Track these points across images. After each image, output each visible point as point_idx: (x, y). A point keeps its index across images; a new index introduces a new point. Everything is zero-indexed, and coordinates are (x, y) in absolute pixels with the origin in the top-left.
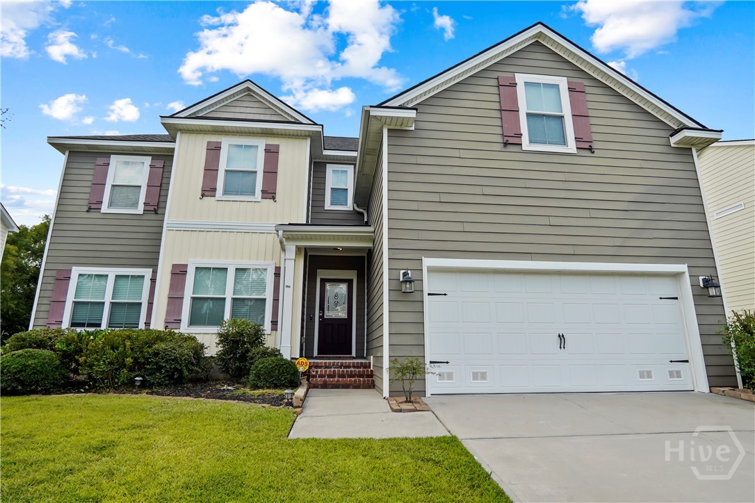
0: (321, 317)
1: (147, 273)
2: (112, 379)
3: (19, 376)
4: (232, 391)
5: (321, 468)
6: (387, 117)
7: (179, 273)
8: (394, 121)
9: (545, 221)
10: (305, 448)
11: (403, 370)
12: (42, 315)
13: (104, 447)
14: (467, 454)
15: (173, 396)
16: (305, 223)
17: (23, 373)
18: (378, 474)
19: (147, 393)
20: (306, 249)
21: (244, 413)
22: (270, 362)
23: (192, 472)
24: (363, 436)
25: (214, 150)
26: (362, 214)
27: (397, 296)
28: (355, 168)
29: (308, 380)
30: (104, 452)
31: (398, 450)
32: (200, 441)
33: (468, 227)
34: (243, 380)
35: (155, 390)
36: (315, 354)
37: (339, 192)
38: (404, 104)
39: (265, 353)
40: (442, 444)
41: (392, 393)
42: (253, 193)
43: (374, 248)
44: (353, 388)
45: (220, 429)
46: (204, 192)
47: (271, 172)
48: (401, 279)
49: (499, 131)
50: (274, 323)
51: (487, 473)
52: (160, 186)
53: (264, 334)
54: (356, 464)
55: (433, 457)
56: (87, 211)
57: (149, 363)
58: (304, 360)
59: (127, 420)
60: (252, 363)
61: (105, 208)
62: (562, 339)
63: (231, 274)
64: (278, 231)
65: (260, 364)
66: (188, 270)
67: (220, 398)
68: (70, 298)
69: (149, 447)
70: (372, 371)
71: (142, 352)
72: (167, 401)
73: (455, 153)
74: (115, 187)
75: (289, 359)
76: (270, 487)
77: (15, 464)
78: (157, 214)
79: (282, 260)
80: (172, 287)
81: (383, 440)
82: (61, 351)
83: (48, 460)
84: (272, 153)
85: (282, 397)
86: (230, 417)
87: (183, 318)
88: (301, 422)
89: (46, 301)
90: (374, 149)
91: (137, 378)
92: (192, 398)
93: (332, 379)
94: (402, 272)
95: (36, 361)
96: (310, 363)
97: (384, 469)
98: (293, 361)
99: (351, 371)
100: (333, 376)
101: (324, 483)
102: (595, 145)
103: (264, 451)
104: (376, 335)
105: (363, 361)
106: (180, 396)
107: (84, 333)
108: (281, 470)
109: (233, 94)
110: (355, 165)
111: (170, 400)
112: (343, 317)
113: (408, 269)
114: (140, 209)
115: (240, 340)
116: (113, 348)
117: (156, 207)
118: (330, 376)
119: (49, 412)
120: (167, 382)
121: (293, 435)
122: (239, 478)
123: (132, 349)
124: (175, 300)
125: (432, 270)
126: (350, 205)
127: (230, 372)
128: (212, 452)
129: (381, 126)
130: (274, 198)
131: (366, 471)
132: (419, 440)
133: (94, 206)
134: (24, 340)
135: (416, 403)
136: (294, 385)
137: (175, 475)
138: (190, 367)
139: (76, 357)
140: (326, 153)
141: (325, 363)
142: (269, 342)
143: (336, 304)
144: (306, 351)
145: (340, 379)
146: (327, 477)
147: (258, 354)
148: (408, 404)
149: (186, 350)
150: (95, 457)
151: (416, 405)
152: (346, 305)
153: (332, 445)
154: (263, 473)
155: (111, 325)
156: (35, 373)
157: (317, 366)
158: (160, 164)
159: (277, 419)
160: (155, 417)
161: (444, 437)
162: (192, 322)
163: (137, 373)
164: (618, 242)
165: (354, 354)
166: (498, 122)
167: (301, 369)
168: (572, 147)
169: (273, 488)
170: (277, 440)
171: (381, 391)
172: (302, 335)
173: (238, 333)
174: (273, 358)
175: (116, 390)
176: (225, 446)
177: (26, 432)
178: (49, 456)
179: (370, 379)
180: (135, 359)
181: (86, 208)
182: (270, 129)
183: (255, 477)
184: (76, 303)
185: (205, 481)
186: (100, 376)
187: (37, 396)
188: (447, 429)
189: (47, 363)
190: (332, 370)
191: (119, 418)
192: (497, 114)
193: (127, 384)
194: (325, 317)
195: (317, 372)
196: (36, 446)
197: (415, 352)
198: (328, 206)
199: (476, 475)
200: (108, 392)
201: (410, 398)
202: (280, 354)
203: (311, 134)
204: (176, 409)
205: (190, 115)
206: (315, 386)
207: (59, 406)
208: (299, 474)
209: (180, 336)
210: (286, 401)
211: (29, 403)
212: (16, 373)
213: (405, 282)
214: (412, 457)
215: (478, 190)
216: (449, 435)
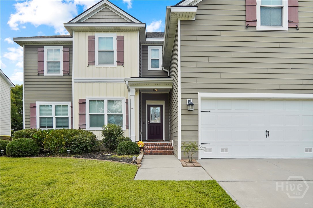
0: (149, 123)
1: (69, 103)
2: (58, 151)
3: (19, 149)
4: (110, 156)
5: (150, 196)
6: (180, 12)
7: (82, 103)
8: (184, 15)
9: (265, 71)
10: (142, 185)
11: (188, 148)
12: (28, 123)
13: (51, 183)
14: (222, 190)
15: (84, 158)
16: (139, 77)
17: (21, 148)
18: (178, 200)
19: (73, 157)
20: (140, 91)
21: (114, 167)
22: (126, 143)
23: (89, 196)
24: (170, 179)
25: (91, 40)
26: (167, 72)
27: (185, 112)
28: (163, 47)
29: (144, 151)
30: (51, 185)
31: (187, 187)
32: (94, 180)
33: (223, 76)
34: (114, 151)
35: (76, 155)
36: (147, 139)
37: (155, 61)
38: (190, 4)
39: (123, 140)
40: (209, 184)
41: (182, 158)
42: (113, 63)
43: (173, 89)
44: (164, 155)
45: (104, 175)
46: (89, 63)
47: (121, 51)
48: (187, 104)
49: (244, 18)
50: (127, 126)
51: (234, 201)
52: (69, 61)
53: (123, 131)
54: (167, 194)
55: (205, 191)
56: (38, 75)
57: (72, 144)
58: (141, 142)
59: (64, 169)
60: (118, 144)
61: (45, 73)
62: (268, 133)
63: (106, 103)
64: (125, 81)
65: (121, 144)
66: (86, 102)
67: (105, 159)
68: (38, 116)
69: (71, 183)
70: (172, 147)
71: (69, 139)
72: (81, 160)
73: (218, 33)
74: (49, 63)
75: (135, 142)
76: (125, 206)
77: (12, 190)
78: (69, 75)
79: (129, 96)
80: (80, 110)
81: (180, 181)
82: (36, 138)
83: (26, 189)
84: (120, 40)
85: (132, 159)
86: (108, 168)
87: (86, 124)
88: (140, 171)
89: (28, 117)
90: (173, 34)
91: (68, 151)
92: (92, 159)
93: (154, 151)
94: (188, 100)
95: (25, 143)
96: (144, 143)
97: (181, 197)
98: (136, 142)
99: (163, 147)
100: (155, 149)
101: (152, 204)
102: (299, 25)
103: (123, 186)
104: (174, 131)
105: (168, 142)
106: (87, 158)
107: (44, 131)
108: (130, 196)
109: (98, 8)
110: (162, 46)
111: (82, 160)
112: (158, 123)
113: (191, 99)
114: (61, 74)
115: (112, 133)
116: (57, 137)
117: (68, 72)
118: (153, 149)
119: (31, 165)
120: (81, 152)
121: (136, 178)
122: (111, 200)
123: (64, 138)
124: (82, 116)
125: (203, 99)
126: (161, 68)
127: (109, 147)
128: (99, 186)
129: (176, 19)
130: (123, 65)
131: (172, 198)
132: (197, 182)
133: (40, 73)
134: (20, 134)
135: (194, 162)
136: (137, 153)
137: (81, 198)
138: (91, 145)
139: (42, 141)
140: (148, 40)
141: (151, 143)
142: (125, 134)
143: (155, 117)
144: (142, 138)
145: (158, 151)
146: (153, 201)
147: (120, 140)
148: (190, 163)
149: (88, 138)
150: (47, 188)
151: (194, 164)
152: (160, 117)
153: (155, 184)
154: (122, 198)
155: (57, 127)
156: (26, 148)
157: (147, 145)
158: (67, 50)
159: (129, 170)
160: (75, 168)
161: (210, 181)
162: (91, 126)
163: (68, 148)
164: (305, 82)
165: (164, 139)
166: (243, 13)
167: (140, 146)
168: (285, 26)
169: (127, 206)
170: (129, 181)
171: (177, 156)
172: (140, 131)
173: (111, 130)
174: (127, 142)
175: (60, 155)
176: (105, 183)
177: (20, 174)
178: (27, 187)
179: (172, 151)
180: (67, 142)
181: (37, 74)
182: (118, 27)
183: (118, 200)
184: (41, 118)
185: (94, 202)
186: (52, 149)
187: (28, 157)
188: (210, 176)
189: (30, 144)
190: (154, 146)
191: (59, 169)
192: (243, 8)
193: (64, 153)
194: (150, 123)
195: (147, 147)
196: (23, 181)
197: (194, 139)
198: (150, 69)
199: (228, 202)
200: (57, 156)
201: (191, 160)
202: (130, 140)
203: (139, 28)
204: (85, 164)
205: (77, 21)
206: (147, 154)
207: (36, 162)
208: (139, 199)
209: (85, 132)
210: (133, 161)
211: (24, 161)
212: (18, 148)
213: (189, 105)
214: (194, 191)
215: (229, 55)
216: (212, 179)
